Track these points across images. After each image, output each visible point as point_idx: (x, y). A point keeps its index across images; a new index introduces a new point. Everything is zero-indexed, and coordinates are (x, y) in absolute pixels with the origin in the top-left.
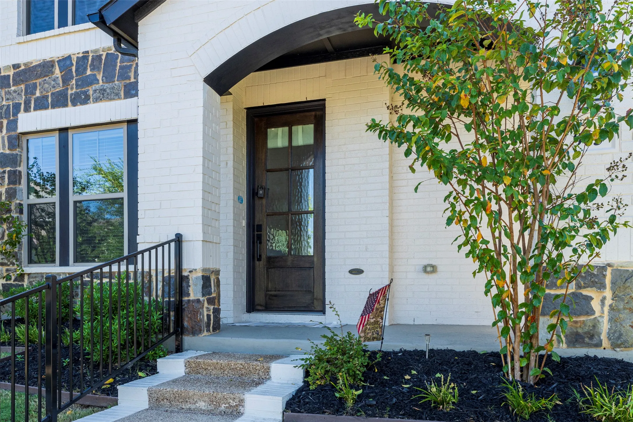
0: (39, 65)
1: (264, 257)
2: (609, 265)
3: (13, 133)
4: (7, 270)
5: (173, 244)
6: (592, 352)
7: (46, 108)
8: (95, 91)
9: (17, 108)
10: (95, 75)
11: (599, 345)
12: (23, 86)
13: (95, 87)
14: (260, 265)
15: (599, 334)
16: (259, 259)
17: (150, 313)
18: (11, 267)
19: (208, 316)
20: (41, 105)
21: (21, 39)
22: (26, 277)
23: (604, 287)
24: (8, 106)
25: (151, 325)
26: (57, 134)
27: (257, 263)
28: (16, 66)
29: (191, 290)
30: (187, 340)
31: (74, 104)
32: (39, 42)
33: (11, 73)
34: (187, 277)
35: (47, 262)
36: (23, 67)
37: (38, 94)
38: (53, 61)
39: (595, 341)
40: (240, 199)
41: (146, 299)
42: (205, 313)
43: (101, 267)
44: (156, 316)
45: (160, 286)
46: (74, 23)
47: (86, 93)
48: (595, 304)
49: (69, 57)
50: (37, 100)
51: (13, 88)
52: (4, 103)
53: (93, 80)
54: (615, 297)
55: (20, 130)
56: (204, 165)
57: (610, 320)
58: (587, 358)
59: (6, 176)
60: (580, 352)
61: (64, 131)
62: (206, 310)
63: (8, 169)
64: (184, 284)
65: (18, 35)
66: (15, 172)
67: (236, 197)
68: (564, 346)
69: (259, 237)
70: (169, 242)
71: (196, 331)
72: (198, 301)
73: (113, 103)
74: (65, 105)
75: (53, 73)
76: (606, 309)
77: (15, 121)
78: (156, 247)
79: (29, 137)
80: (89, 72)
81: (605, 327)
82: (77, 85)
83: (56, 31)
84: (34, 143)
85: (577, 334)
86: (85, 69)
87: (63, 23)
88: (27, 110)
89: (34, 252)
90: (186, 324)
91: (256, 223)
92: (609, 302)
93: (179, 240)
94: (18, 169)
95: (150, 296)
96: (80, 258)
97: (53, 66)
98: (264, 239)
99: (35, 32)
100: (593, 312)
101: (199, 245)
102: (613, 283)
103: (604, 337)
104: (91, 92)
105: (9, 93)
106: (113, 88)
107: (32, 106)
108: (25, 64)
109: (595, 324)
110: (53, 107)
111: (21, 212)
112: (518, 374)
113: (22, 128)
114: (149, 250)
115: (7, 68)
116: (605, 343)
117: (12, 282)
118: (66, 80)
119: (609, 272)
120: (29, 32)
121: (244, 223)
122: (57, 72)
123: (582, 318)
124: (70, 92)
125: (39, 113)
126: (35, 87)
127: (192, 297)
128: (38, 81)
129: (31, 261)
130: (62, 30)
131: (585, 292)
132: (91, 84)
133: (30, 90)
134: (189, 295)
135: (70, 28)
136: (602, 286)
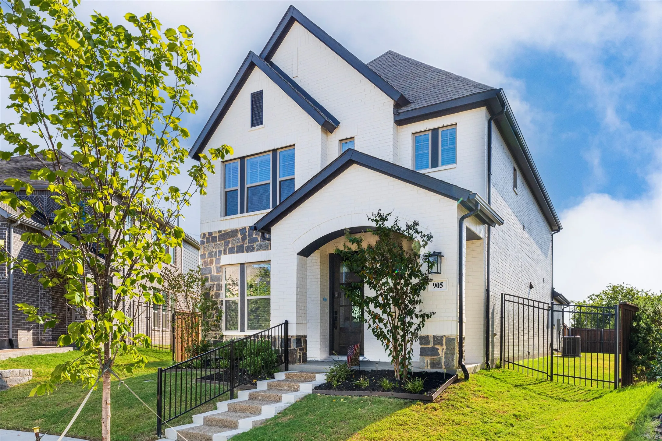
0: (231, 232)
1: (338, 328)
2: (444, 336)
3: (218, 265)
4: (215, 334)
5: (283, 326)
6: (439, 370)
7: (234, 253)
8: (257, 245)
9: (220, 252)
10: (257, 238)
11: (441, 368)
12: (223, 242)
13: (257, 243)
14: (336, 332)
15: (441, 363)
16: (336, 329)
17: (272, 355)
18: (217, 332)
19: (300, 356)
20: (232, 251)
21: (222, 218)
22: (224, 337)
23: (443, 345)
24: (216, 251)
25: (272, 359)
26: (239, 266)
27: (335, 330)
28: (220, 232)
29: (292, 345)
30: (290, 366)
31: (247, 252)
32: (231, 220)
33: (217, 235)
34: (290, 339)
35: (235, 329)
36: (223, 232)
37: (230, 246)
38: (237, 230)
39: (440, 366)
40: (325, 300)
41: (273, 348)
42: (298, 355)
43: (261, 332)
44: (275, 356)
45: (280, 342)
46: (247, 212)
47: (252, 246)
48: (440, 351)
49: (245, 228)
50: (229, 249)
51: (218, 243)
52: (214, 250)
53: (256, 240)
54: (447, 349)
55: (221, 264)
56: (297, 291)
57: (445, 358)
58: (437, 373)
59: (215, 286)
60: (435, 370)
61: (242, 265)
62: (299, 353)
63: (216, 283)
64: (289, 342)
65: (221, 216)
66: (219, 284)
67: (322, 299)
68: (429, 368)
69: (336, 318)
70: (281, 325)
71: (294, 362)
72: (294, 349)
73: (265, 251)
74: (243, 252)
75: (237, 236)
76: (444, 353)
77: (219, 259)
78: (278, 326)
79: (226, 267)
80: (254, 236)
81: (443, 360)
82: (249, 242)
83: (239, 215)
84: (228, 269)
85: (434, 363)
86: (252, 234)
87: (242, 212)
88: (225, 253)
89: (228, 323)
90: (289, 359)
91: (335, 310)
92: (444, 350)
93: (286, 323)
94: (221, 283)
95: (275, 347)
96: (250, 327)
97: (237, 232)
98: (338, 318)
99: (229, 215)
100: (439, 354)
101: (295, 325)
102: (446, 343)
103: (443, 364)
104: (255, 246)
105: (217, 245)
106: (265, 244)
107: (228, 251)
108: (224, 231)
109: (440, 359)
110: (237, 253)
111: (222, 304)
112: (399, 377)
113: (222, 263)
114: (275, 327)
115: (216, 232)
116: (444, 367)
117: (217, 339)
118: (243, 239)
119: (444, 339)
120: (226, 215)
121: (327, 311)
122: (239, 236)
123: (435, 357)
124: (245, 245)
125: (231, 255)
126: (229, 242)
127: (292, 348)
128: (230, 240)
129: (227, 329)
130: (242, 215)
131: (437, 347)
132: (254, 242)
133: (227, 244)
134: (291, 347)
135: (246, 214)
136: (442, 344)
